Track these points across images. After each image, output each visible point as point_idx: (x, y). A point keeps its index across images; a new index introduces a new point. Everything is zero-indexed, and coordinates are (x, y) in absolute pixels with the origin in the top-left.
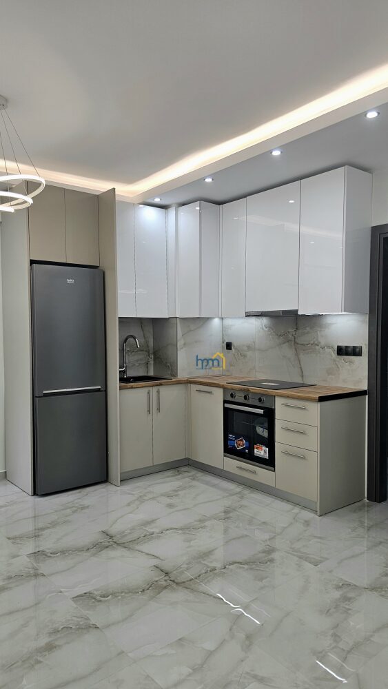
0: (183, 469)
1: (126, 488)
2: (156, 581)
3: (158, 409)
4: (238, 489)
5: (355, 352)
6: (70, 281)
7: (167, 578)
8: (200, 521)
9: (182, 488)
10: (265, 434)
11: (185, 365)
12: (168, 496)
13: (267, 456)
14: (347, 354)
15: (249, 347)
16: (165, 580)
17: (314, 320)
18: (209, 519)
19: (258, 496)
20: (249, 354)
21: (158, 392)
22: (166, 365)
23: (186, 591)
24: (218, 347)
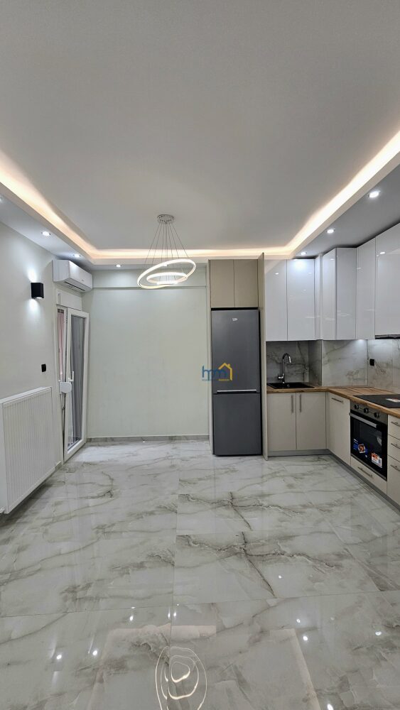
0: (324, 457)
2: (234, 546)
3: (301, 410)
6: (236, 319)
7: (243, 546)
9: (311, 473)
10: (381, 443)
11: (328, 374)
12: (296, 477)
13: (380, 465)
15: (387, 364)
16: (241, 548)
20: (388, 370)
21: (300, 396)
22: (315, 375)
23: (248, 564)
24: (363, 363)
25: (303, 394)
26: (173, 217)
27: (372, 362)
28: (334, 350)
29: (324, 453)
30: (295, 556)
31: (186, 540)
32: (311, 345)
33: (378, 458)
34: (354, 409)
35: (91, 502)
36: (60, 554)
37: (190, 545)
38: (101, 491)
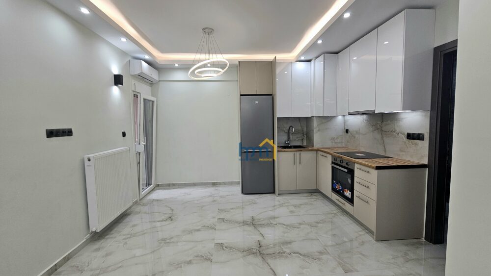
0: (315, 194)
1: (280, 198)
2: (253, 249)
3: (300, 163)
5: (419, 137)
6: (257, 102)
7: (258, 249)
8: (299, 224)
9: (306, 204)
10: (350, 182)
11: (318, 140)
12: (296, 206)
13: (350, 197)
14: (414, 138)
15: (357, 132)
17: (392, 116)
18: (305, 224)
20: (357, 136)
21: (300, 154)
22: (310, 141)
23: (261, 259)
24: (341, 132)
25: (302, 152)
26: (213, 30)
27: (347, 131)
28: (323, 123)
30: (292, 254)
31: (221, 246)
32: (308, 119)
33: (348, 192)
34: (334, 161)
35: (158, 224)
36: (135, 257)
37: (223, 249)
38: (164, 217)
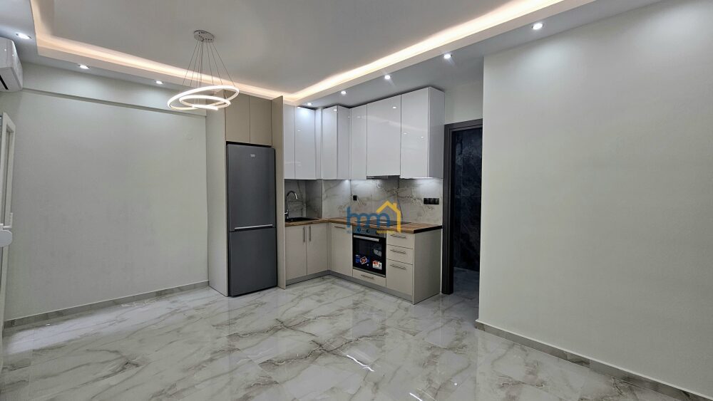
0: (326, 277)
1: (290, 290)
2: (314, 351)
3: (310, 239)
4: (362, 289)
5: (435, 202)
6: (253, 156)
7: (321, 349)
8: (339, 310)
9: (326, 290)
10: (380, 254)
11: (328, 209)
12: (318, 295)
13: (381, 268)
14: (430, 203)
15: (368, 199)
17: (410, 182)
18: (345, 309)
19: (375, 293)
20: (368, 203)
21: (310, 228)
22: (318, 213)
23: (333, 357)
24: (348, 199)
25: (312, 225)
26: (213, 36)
27: (355, 198)
28: (330, 188)
29: (328, 274)
30: (359, 339)
31: (270, 364)
32: (308, 183)
33: (379, 263)
34: (355, 232)
37: (277, 366)
38: (114, 367)
